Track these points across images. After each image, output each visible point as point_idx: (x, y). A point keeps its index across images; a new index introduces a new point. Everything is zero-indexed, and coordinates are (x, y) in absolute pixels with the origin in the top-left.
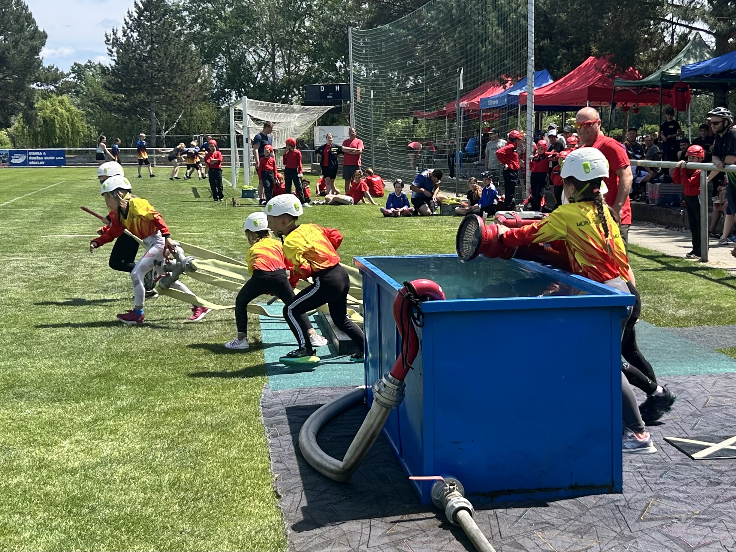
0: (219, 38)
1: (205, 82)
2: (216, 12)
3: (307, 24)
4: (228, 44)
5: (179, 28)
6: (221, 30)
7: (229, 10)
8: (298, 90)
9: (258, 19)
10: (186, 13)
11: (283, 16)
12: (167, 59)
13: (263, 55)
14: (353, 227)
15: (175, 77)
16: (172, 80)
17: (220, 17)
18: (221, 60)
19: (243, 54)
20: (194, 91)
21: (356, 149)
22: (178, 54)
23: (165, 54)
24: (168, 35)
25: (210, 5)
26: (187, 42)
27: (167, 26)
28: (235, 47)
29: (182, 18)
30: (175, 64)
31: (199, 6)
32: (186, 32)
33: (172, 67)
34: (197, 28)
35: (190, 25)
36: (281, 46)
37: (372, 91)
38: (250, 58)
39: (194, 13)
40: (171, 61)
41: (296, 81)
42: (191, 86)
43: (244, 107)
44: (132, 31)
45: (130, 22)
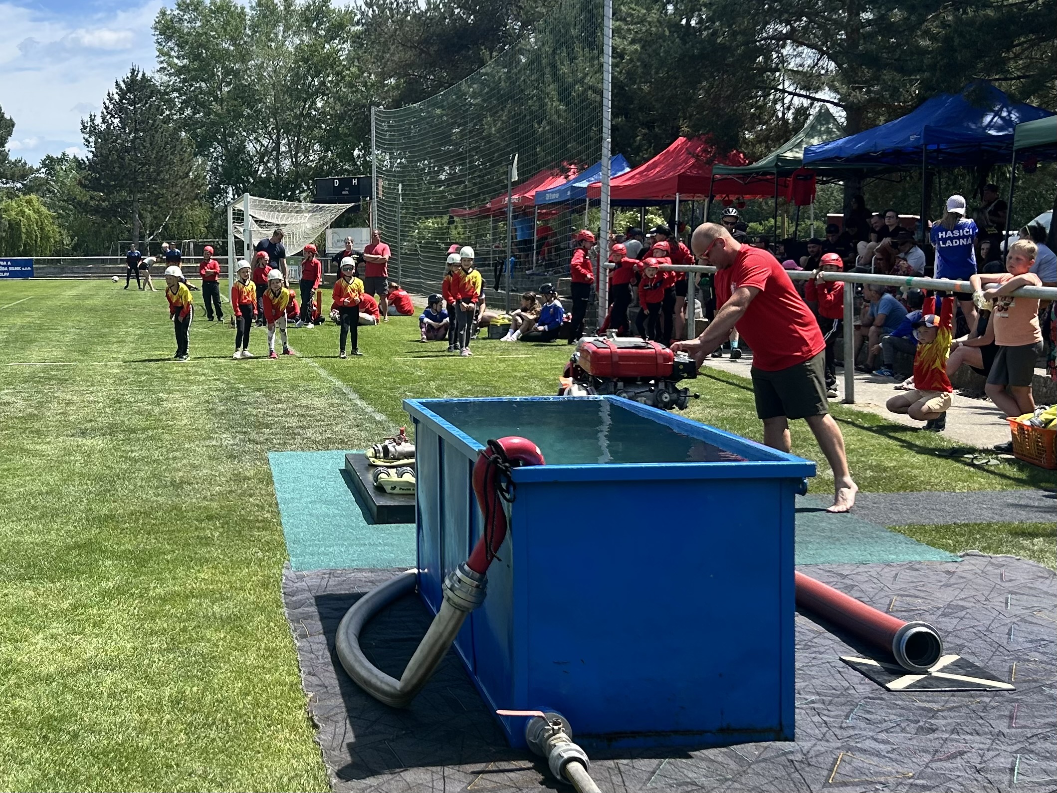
0: (213, 123)
1: (197, 177)
2: (211, 93)
3: (319, 104)
4: (225, 131)
5: (167, 112)
6: (217, 114)
7: (227, 89)
8: (307, 185)
9: (260, 101)
10: (175, 94)
11: (291, 96)
12: (153, 149)
13: (266, 144)
14: (379, 354)
15: (162, 171)
16: (158, 175)
17: (216, 99)
18: (217, 150)
19: (243, 142)
20: (184, 187)
21: (380, 257)
22: (167, 143)
23: (151, 144)
24: (155, 121)
25: (203, 84)
26: (177, 130)
27: (153, 110)
28: (232, 135)
29: (172, 100)
30: (162, 156)
31: (191, 86)
32: (175, 117)
33: (159, 159)
34: (188, 112)
35: (180, 109)
36: (287, 132)
37: (400, 185)
38: (250, 147)
39: (185, 94)
40: (157, 152)
41: (305, 174)
42: (180, 182)
43: (246, 206)
44: (112, 116)
45: (111, 106)
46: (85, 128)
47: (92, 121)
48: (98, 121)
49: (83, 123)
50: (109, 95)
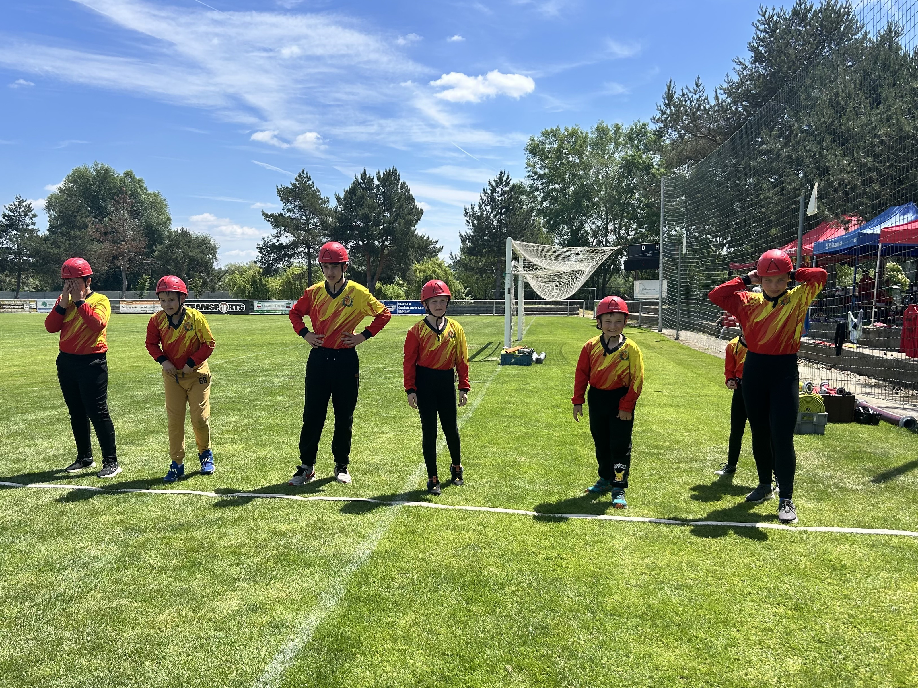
26: (528, 212)
44: (486, 205)
45: (485, 198)
46: (467, 213)
47: (473, 208)
48: (476, 208)
49: (465, 210)
50: (484, 190)
